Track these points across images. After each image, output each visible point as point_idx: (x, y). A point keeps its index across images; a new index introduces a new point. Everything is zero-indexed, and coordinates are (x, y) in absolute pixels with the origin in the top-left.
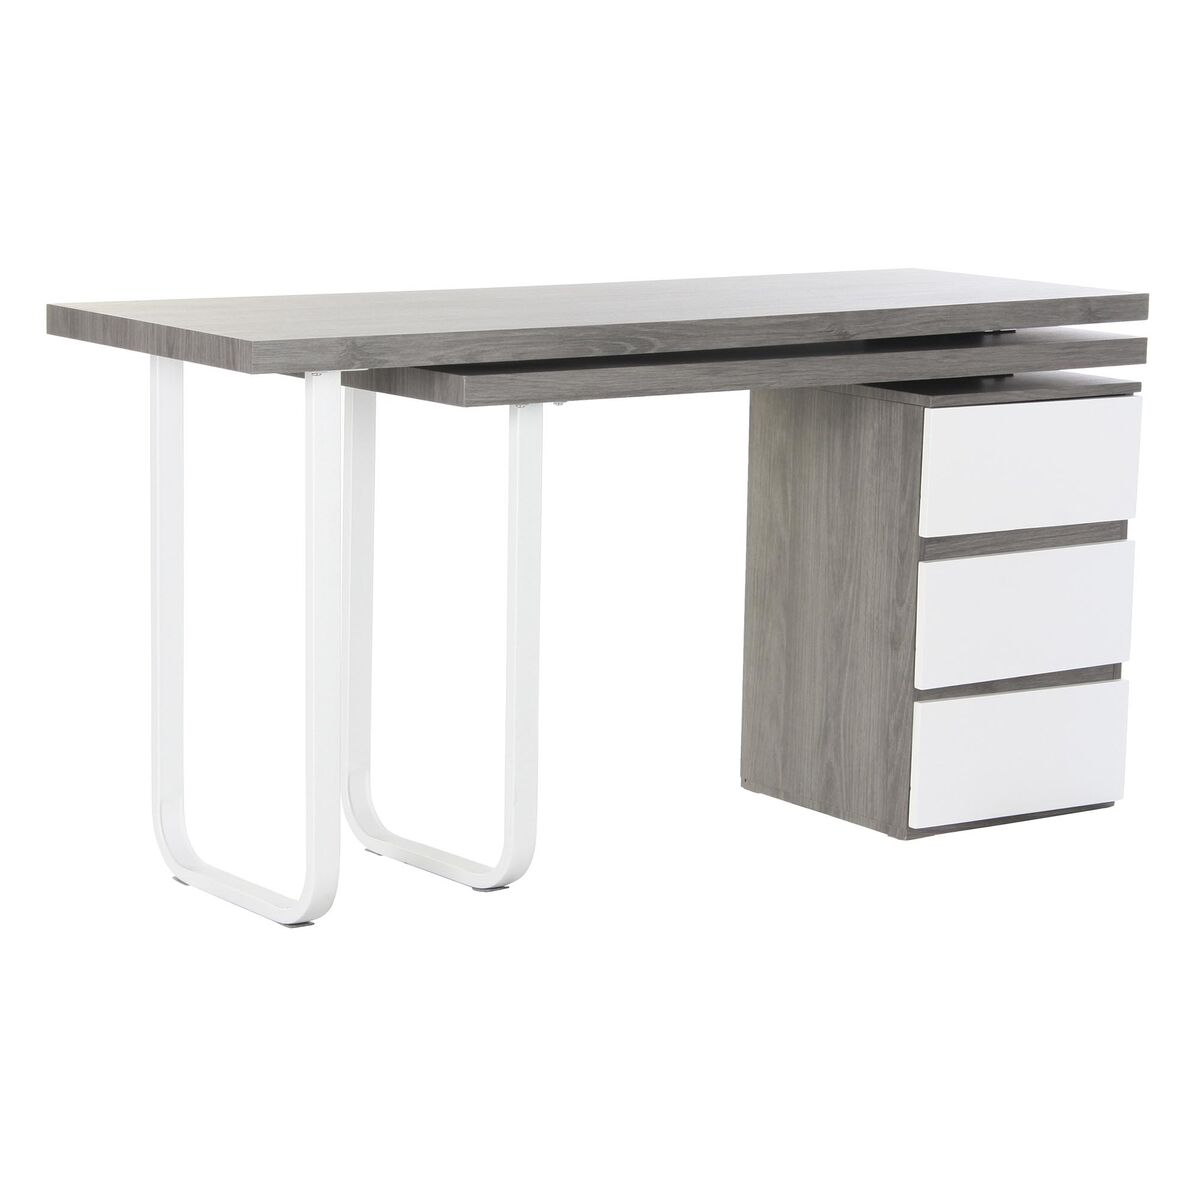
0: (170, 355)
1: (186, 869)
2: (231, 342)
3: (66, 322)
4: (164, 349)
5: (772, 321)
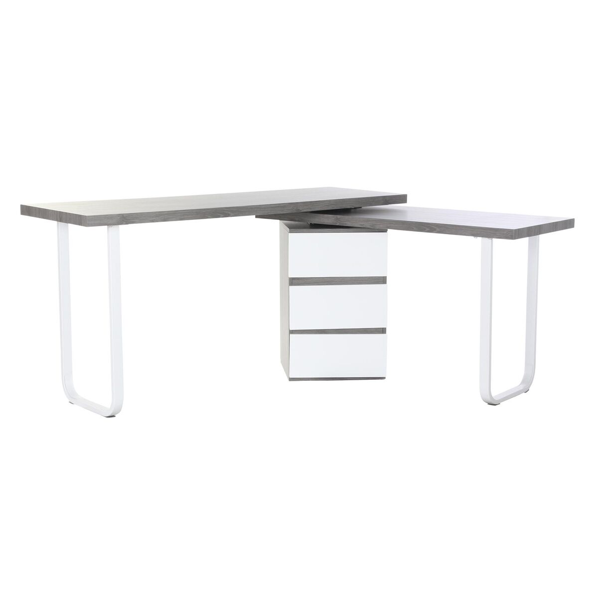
0: (61, 221)
1: (73, 398)
2: (80, 216)
3: (27, 210)
4: (59, 220)
5: (272, 206)
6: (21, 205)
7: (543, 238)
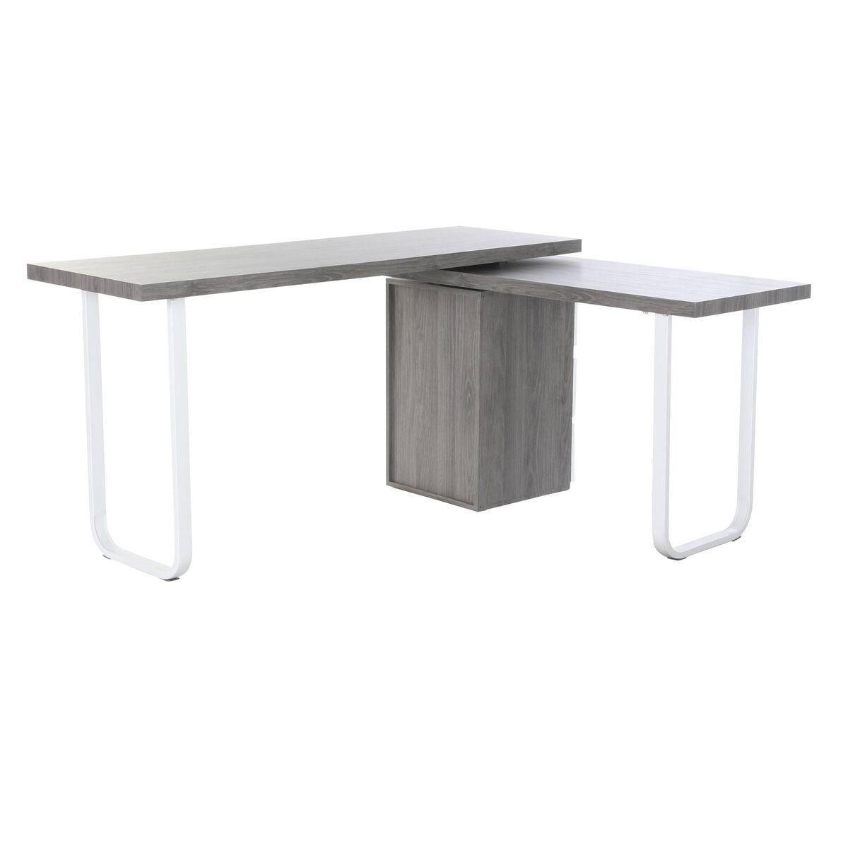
3: (37, 273)
6: (28, 265)
7: (765, 312)
